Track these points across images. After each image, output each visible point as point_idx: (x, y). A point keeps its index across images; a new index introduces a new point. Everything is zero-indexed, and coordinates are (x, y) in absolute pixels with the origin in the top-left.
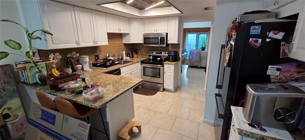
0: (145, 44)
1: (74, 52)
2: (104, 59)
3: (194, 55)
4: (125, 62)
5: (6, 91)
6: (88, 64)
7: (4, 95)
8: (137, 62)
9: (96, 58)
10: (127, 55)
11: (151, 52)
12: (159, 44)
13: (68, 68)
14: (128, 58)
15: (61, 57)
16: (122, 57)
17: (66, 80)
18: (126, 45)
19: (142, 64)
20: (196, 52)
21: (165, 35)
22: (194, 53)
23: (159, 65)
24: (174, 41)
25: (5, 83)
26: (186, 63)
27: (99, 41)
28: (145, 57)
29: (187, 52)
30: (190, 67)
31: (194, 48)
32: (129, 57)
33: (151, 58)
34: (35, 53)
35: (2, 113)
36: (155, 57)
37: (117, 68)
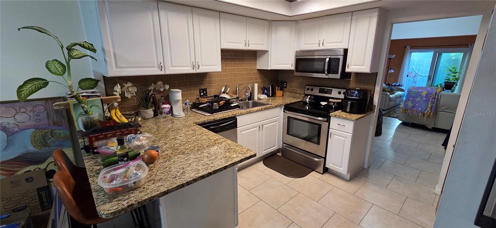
0: (296, 71)
1: (160, 83)
2: (215, 96)
3: (419, 99)
4: (255, 104)
5: (55, 136)
6: (180, 104)
7: (51, 142)
8: (276, 107)
9: (202, 94)
10: (263, 90)
11: (310, 88)
12: (326, 73)
13: (147, 108)
14: (263, 97)
15: (135, 89)
16: (251, 93)
17: (109, 135)
18: (262, 72)
19: (285, 111)
20: (424, 93)
21: (342, 53)
22: (419, 94)
23: (319, 118)
24: (362, 67)
25: (54, 124)
26: (395, 115)
27: (203, 64)
28: (298, 98)
29: (403, 90)
30: (404, 124)
31: (423, 82)
32: (266, 94)
33: (308, 100)
34: (99, 81)
35: (45, 169)
36: (317, 99)
37: (230, 116)
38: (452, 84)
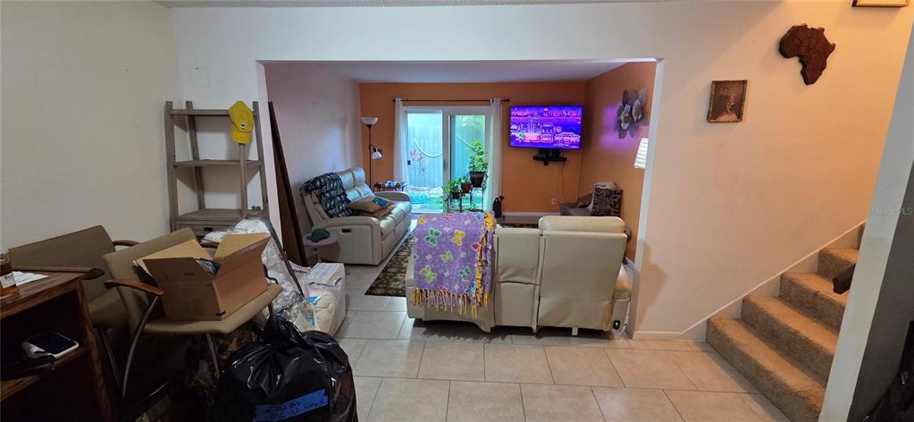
3: (447, 257)
20: (459, 237)
22: (445, 242)
38: (480, 176)
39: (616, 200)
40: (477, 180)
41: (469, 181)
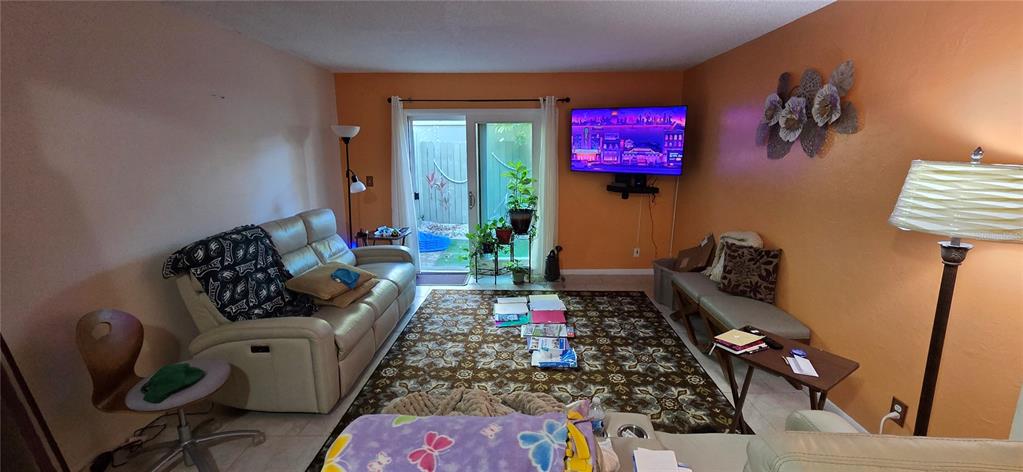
38: (525, 216)
39: (770, 268)
40: (521, 222)
41: (508, 224)
